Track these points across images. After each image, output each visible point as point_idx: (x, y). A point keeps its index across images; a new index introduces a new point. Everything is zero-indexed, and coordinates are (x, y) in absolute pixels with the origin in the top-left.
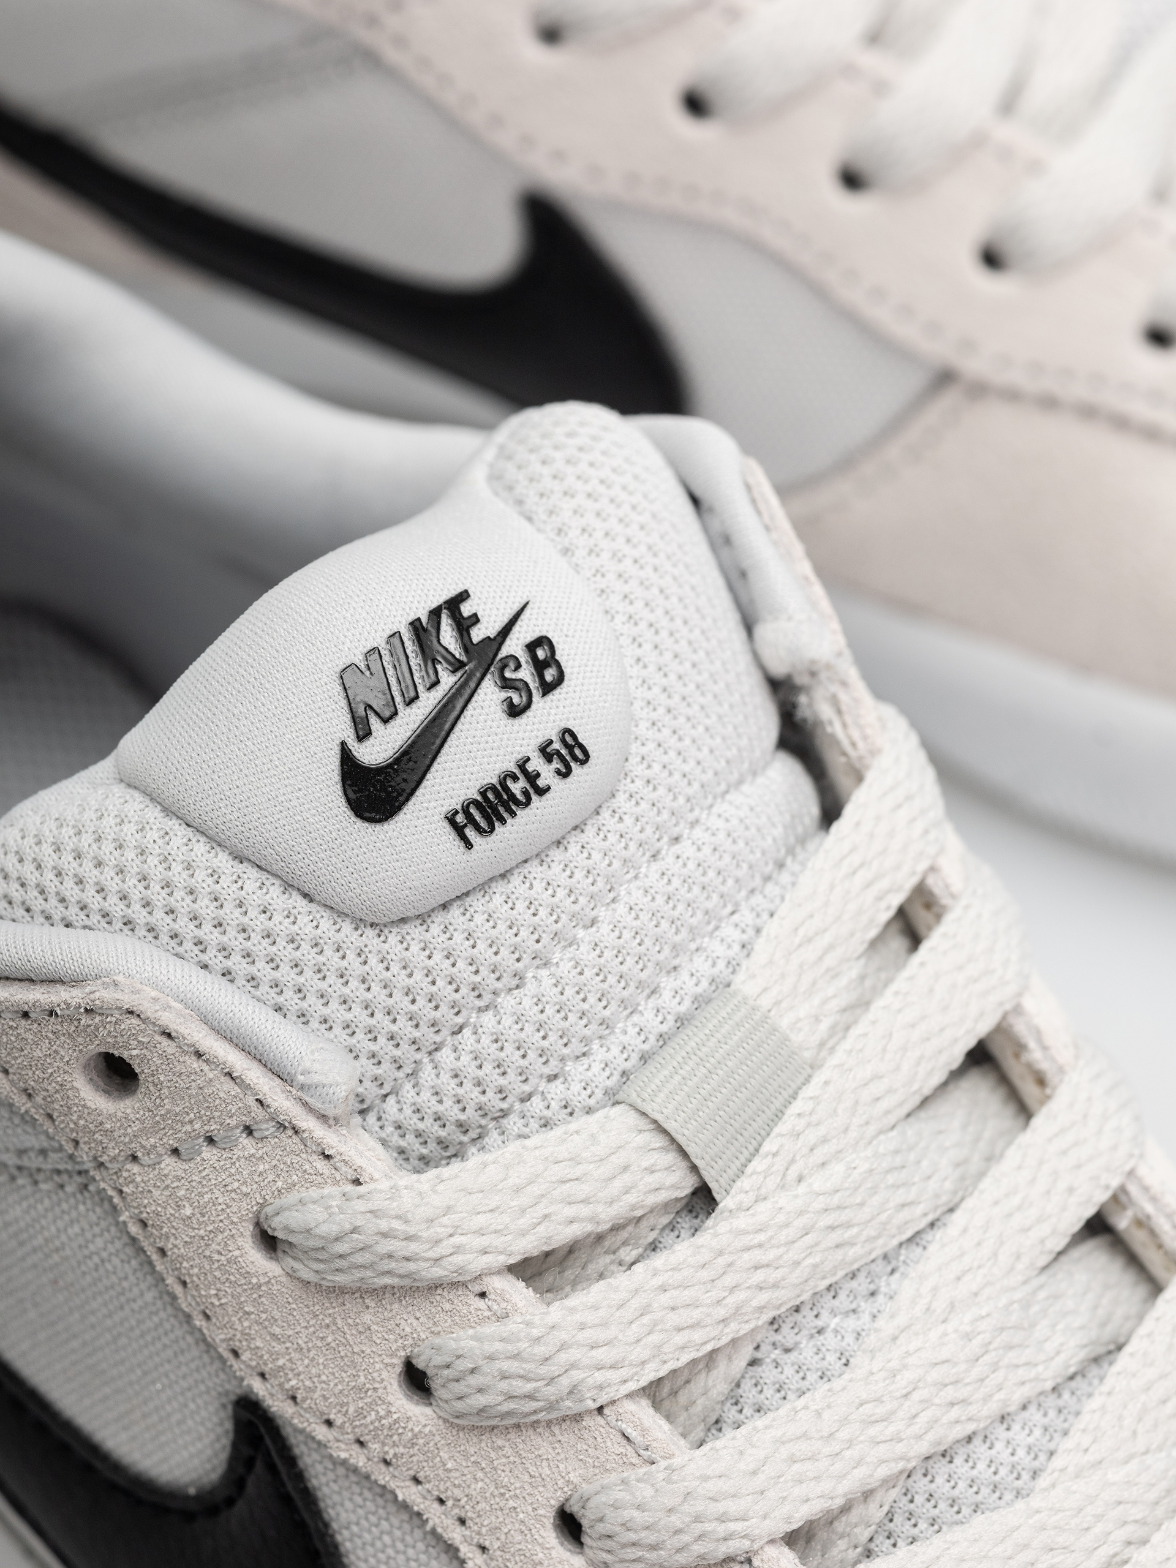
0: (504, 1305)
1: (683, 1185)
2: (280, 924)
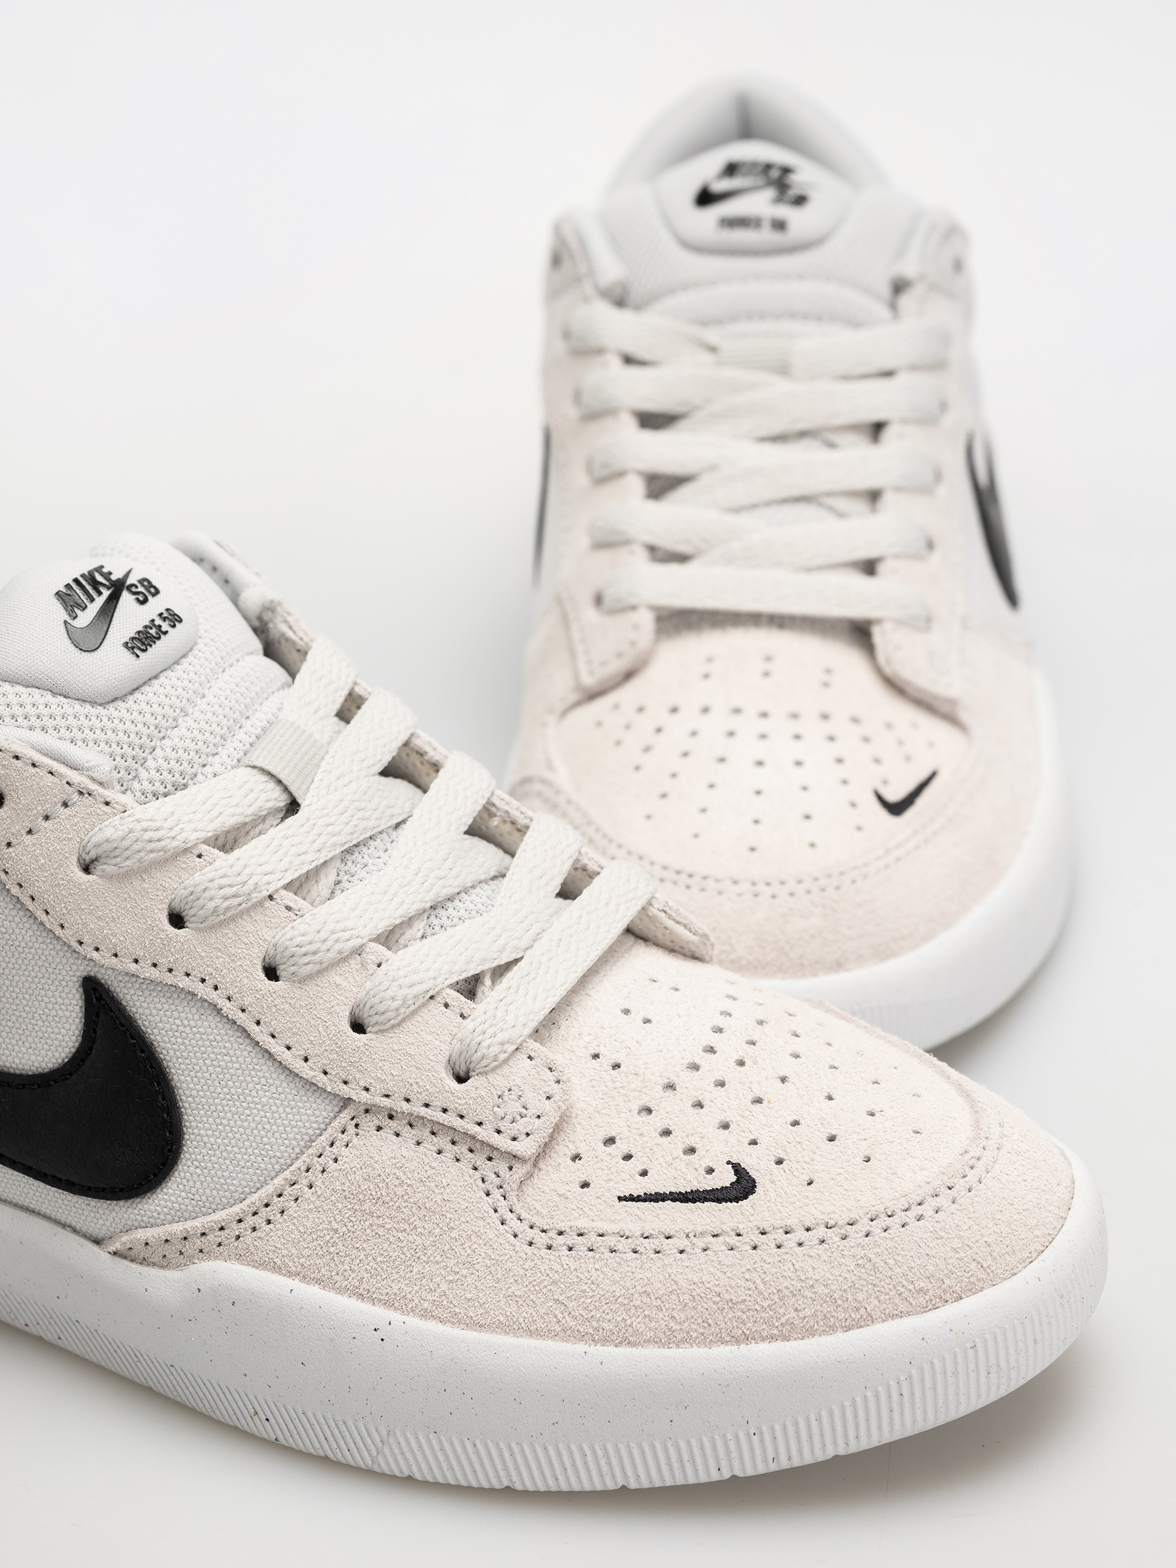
0: (211, 856)
1: (282, 801)
2: (55, 710)
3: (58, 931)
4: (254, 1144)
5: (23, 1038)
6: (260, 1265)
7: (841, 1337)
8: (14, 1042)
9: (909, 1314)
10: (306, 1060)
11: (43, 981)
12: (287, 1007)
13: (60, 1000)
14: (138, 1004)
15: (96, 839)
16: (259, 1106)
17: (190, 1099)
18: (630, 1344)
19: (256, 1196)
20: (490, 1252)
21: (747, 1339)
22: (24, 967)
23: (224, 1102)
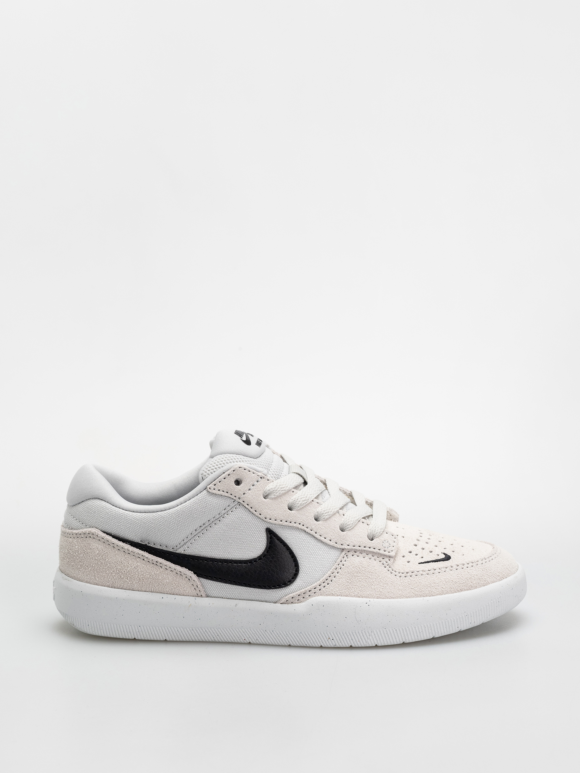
0: (296, 492)
3: (259, 516)
4: (320, 565)
5: (249, 549)
6: (327, 595)
7: (483, 588)
8: (246, 551)
9: (496, 581)
10: (330, 541)
11: (254, 531)
12: (324, 528)
13: (260, 536)
14: (282, 533)
15: (268, 489)
16: (320, 555)
17: (300, 556)
18: (433, 596)
19: (323, 578)
20: (391, 580)
21: (461, 590)
22: (249, 528)
23: (310, 555)
